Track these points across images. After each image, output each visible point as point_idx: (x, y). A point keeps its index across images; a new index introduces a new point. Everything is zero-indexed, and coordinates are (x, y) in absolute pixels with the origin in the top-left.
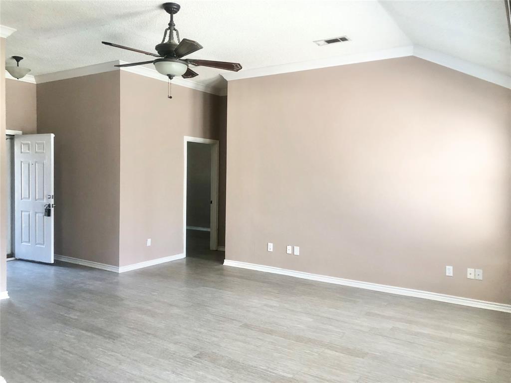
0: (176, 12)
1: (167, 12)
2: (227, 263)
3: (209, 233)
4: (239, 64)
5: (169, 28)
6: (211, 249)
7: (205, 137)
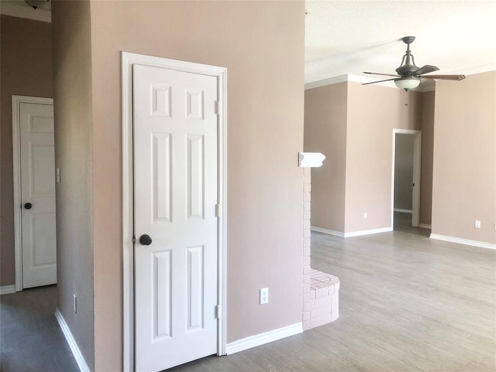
0: (411, 42)
1: (405, 43)
2: (433, 236)
3: (411, 214)
4: (463, 76)
5: (407, 55)
6: (413, 225)
7: (409, 129)
